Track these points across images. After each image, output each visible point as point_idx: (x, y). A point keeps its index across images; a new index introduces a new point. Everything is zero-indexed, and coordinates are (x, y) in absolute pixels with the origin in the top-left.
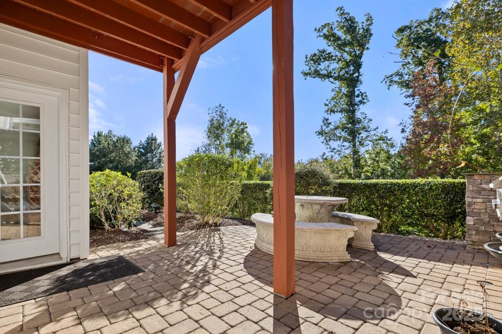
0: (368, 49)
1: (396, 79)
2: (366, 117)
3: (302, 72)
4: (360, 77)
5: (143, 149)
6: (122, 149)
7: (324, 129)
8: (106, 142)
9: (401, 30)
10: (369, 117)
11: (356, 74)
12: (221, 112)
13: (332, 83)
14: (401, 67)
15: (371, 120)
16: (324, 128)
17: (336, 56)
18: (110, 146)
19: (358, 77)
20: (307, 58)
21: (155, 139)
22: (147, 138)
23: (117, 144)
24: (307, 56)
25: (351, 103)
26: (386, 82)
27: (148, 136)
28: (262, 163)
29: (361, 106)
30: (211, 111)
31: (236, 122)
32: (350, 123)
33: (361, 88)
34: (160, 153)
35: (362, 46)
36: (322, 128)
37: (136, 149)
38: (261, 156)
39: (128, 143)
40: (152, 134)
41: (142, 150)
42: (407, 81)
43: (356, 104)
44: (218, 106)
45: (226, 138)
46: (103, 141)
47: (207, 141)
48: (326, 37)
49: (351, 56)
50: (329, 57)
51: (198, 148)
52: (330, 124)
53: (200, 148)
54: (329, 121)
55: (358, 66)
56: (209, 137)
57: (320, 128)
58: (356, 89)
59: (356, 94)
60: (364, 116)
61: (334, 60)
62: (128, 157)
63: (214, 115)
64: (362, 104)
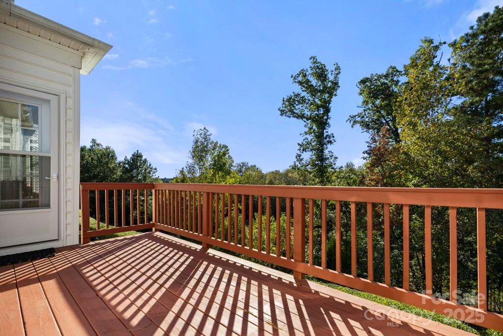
0: (335, 95)
1: (359, 119)
2: (332, 155)
3: (279, 109)
4: (328, 120)
5: (129, 165)
6: (107, 164)
7: (296, 165)
8: (89, 157)
9: (363, 82)
10: (335, 154)
11: (325, 117)
12: (205, 134)
13: (305, 122)
14: (363, 111)
15: (337, 158)
16: (297, 163)
17: (309, 100)
18: (93, 161)
19: (327, 120)
20: (284, 101)
21: (141, 156)
22: (133, 155)
23: (101, 160)
24: (284, 98)
25: (321, 143)
26: (351, 121)
27: (133, 153)
28: (243, 171)
29: (329, 146)
30: (196, 134)
31: (218, 145)
32: (320, 160)
33: (329, 131)
34: (146, 170)
35: (331, 95)
36: (295, 164)
37: (121, 164)
38: (242, 165)
39: (113, 159)
40: (138, 151)
41: (127, 166)
42: (367, 122)
43: (325, 144)
44: (202, 129)
45: (209, 160)
46: (87, 157)
47: (191, 161)
48: (300, 83)
49: (321, 102)
50: (303, 101)
51: (183, 168)
52: (302, 159)
53: (185, 168)
54: (301, 157)
55: (327, 111)
56: (193, 157)
57: (294, 164)
58: (325, 131)
59: (325, 136)
60: (331, 154)
61: (307, 104)
62: (112, 172)
63: (199, 136)
64: (330, 144)
